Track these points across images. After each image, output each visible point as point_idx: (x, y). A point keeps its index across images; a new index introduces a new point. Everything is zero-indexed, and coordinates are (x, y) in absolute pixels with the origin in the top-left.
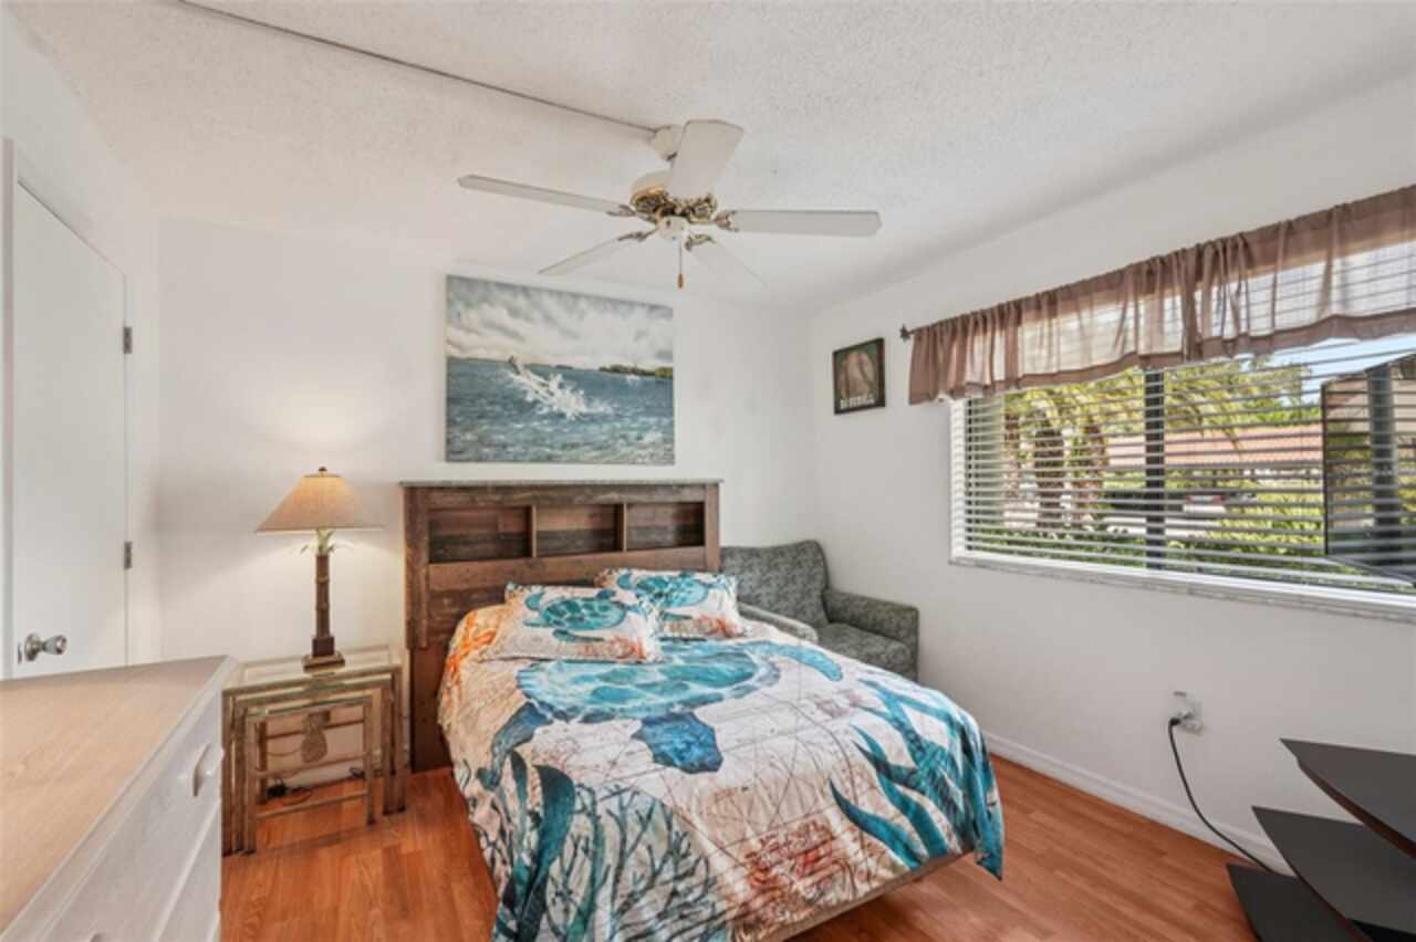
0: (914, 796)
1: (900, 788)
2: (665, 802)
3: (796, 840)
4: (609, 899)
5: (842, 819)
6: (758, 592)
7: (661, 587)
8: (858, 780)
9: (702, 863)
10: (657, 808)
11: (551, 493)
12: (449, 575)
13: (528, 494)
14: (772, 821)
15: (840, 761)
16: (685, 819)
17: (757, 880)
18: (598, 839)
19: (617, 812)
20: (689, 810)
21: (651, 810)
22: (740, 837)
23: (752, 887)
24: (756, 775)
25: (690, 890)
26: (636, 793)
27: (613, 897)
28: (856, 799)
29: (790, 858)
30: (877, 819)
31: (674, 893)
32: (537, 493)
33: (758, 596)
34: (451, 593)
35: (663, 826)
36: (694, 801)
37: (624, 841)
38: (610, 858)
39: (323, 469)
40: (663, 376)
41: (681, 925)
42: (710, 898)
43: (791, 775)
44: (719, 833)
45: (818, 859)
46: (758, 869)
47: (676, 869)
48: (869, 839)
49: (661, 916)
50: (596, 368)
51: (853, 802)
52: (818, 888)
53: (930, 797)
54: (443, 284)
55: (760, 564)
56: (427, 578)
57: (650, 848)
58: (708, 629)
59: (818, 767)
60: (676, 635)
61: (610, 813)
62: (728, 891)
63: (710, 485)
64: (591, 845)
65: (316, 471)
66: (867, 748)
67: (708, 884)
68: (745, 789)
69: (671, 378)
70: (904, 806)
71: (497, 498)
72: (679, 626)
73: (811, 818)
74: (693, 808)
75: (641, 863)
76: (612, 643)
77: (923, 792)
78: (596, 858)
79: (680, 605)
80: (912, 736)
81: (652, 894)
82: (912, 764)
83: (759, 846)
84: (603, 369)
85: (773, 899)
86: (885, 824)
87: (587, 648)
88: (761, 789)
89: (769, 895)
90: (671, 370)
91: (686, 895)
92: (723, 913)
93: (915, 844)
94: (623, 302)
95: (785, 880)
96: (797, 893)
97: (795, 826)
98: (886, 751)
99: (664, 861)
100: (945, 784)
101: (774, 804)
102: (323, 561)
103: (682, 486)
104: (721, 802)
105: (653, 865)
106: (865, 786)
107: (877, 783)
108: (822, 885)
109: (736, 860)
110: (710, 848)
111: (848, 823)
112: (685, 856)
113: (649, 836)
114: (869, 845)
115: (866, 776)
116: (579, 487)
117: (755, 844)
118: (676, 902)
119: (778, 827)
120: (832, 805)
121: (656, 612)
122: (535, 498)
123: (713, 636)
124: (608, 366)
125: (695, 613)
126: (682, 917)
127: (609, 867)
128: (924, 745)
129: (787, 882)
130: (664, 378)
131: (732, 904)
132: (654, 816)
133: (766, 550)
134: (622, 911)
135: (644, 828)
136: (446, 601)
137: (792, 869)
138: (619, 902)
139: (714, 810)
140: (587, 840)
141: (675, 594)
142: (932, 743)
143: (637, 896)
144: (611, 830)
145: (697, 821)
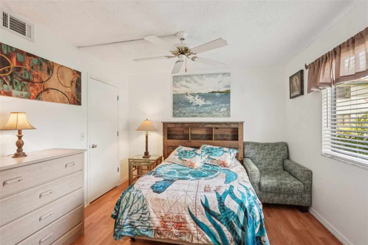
0: (218, 223)
1: (214, 219)
2: (144, 196)
3: (175, 218)
4: (128, 211)
5: (191, 219)
6: (255, 156)
7: (212, 150)
8: (198, 210)
9: (148, 213)
10: (142, 197)
11: (194, 125)
12: (171, 142)
13: (188, 125)
14: (169, 211)
15: (193, 203)
16: (147, 201)
17: (163, 224)
18: (129, 198)
19: (134, 194)
20: (148, 200)
21: (141, 197)
22: (159, 211)
23: (161, 225)
24: (168, 198)
25: (145, 218)
26: (140, 192)
27: (129, 211)
28: (196, 215)
29: (173, 222)
30: (204, 224)
31: (141, 217)
32: (190, 124)
33: (255, 158)
34: (171, 146)
35: (142, 201)
36: (150, 198)
37: (133, 201)
38: (130, 203)
39: (147, 119)
40: (227, 93)
41: (142, 224)
42: (149, 222)
43: (177, 201)
44: (154, 208)
45: (181, 226)
46: (163, 221)
47: (143, 211)
48: (199, 228)
49: (138, 220)
50: (208, 92)
51: (195, 216)
52: (180, 234)
53: (225, 226)
54: (172, 78)
55: (258, 148)
56: (167, 142)
57: (138, 205)
58: (220, 164)
59: (185, 202)
60: (212, 164)
61: (133, 194)
62: (154, 222)
63: (240, 123)
64: (127, 199)
65: (146, 119)
66: (204, 202)
67: (149, 218)
68: (163, 200)
69: (230, 93)
70: (215, 225)
71: (181, 125)
72: (212, 161)
73: (180, 215)
74: (149, 200)
75: (136, 207)
76: (188, 162)
77: (222, 223)
78: (127, 202)
79: (214, 156)
80: (222, 204)
81: (136, 215)
82: (219, 212)
83: (164, 215)
84: (209, 93)
85: (167, 230)
86: (206, 226)
87: (183, 162)
88: (167, 202)
89: (165, 229)
90: (230, 90)
91: (143, 218)
92: (152, 227)
93: (217, 237)
94: (215, 74)
95: (169, 227)
96: (172, 232)
97: (175, 215)
98: (210, 205)
99: (141, 209)
100: (232, 224)
101: (170, 207)
102: (147, 137)
103: (231, 123)
104: (156, 201)
105: (138, 208)
106: (200, 213)
107: (205, 213)
108: (181, 234)
109: (158, 216)
110: (151, 210)
111: (192, 221)
112: (145, 209)
113: (138, 202)
114: (199, 230)
115: (201, 210)
116: (201, 123)
117: (163, 214)
118: (141, 219)
119: (170, 213)
120: (187, 214)
121: (207, 157)
122: (190, 126)
123: (221, 166)
124: (211, 91)
125: (217, 158)
126: (142, 223)
127: (129, 205)
128: (225, 208)
129: (170, 228)
130: (228, 93)
131: (154, 226)
132: (141, 198)
133: (262, 144)
134: (131, 215)
135: (138, 200)
136: (170, 148)
137: (173, 225)
138: (130, 213)
139: (154, 202)
140: (127, 198)
141: (214, 153)
142: (229, 209)
143: (133, 213)
144: (132, 198)
145: (149, 203)
